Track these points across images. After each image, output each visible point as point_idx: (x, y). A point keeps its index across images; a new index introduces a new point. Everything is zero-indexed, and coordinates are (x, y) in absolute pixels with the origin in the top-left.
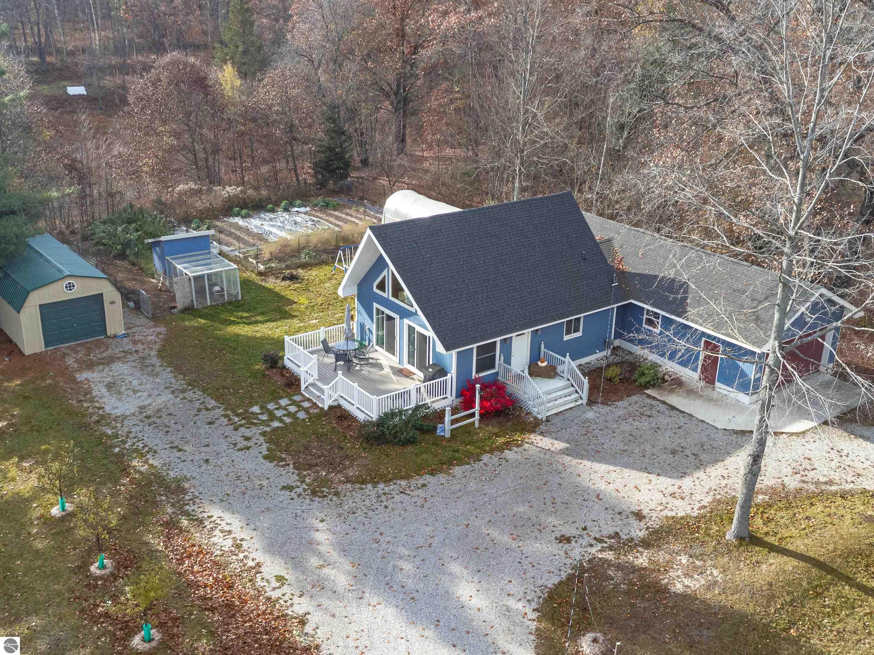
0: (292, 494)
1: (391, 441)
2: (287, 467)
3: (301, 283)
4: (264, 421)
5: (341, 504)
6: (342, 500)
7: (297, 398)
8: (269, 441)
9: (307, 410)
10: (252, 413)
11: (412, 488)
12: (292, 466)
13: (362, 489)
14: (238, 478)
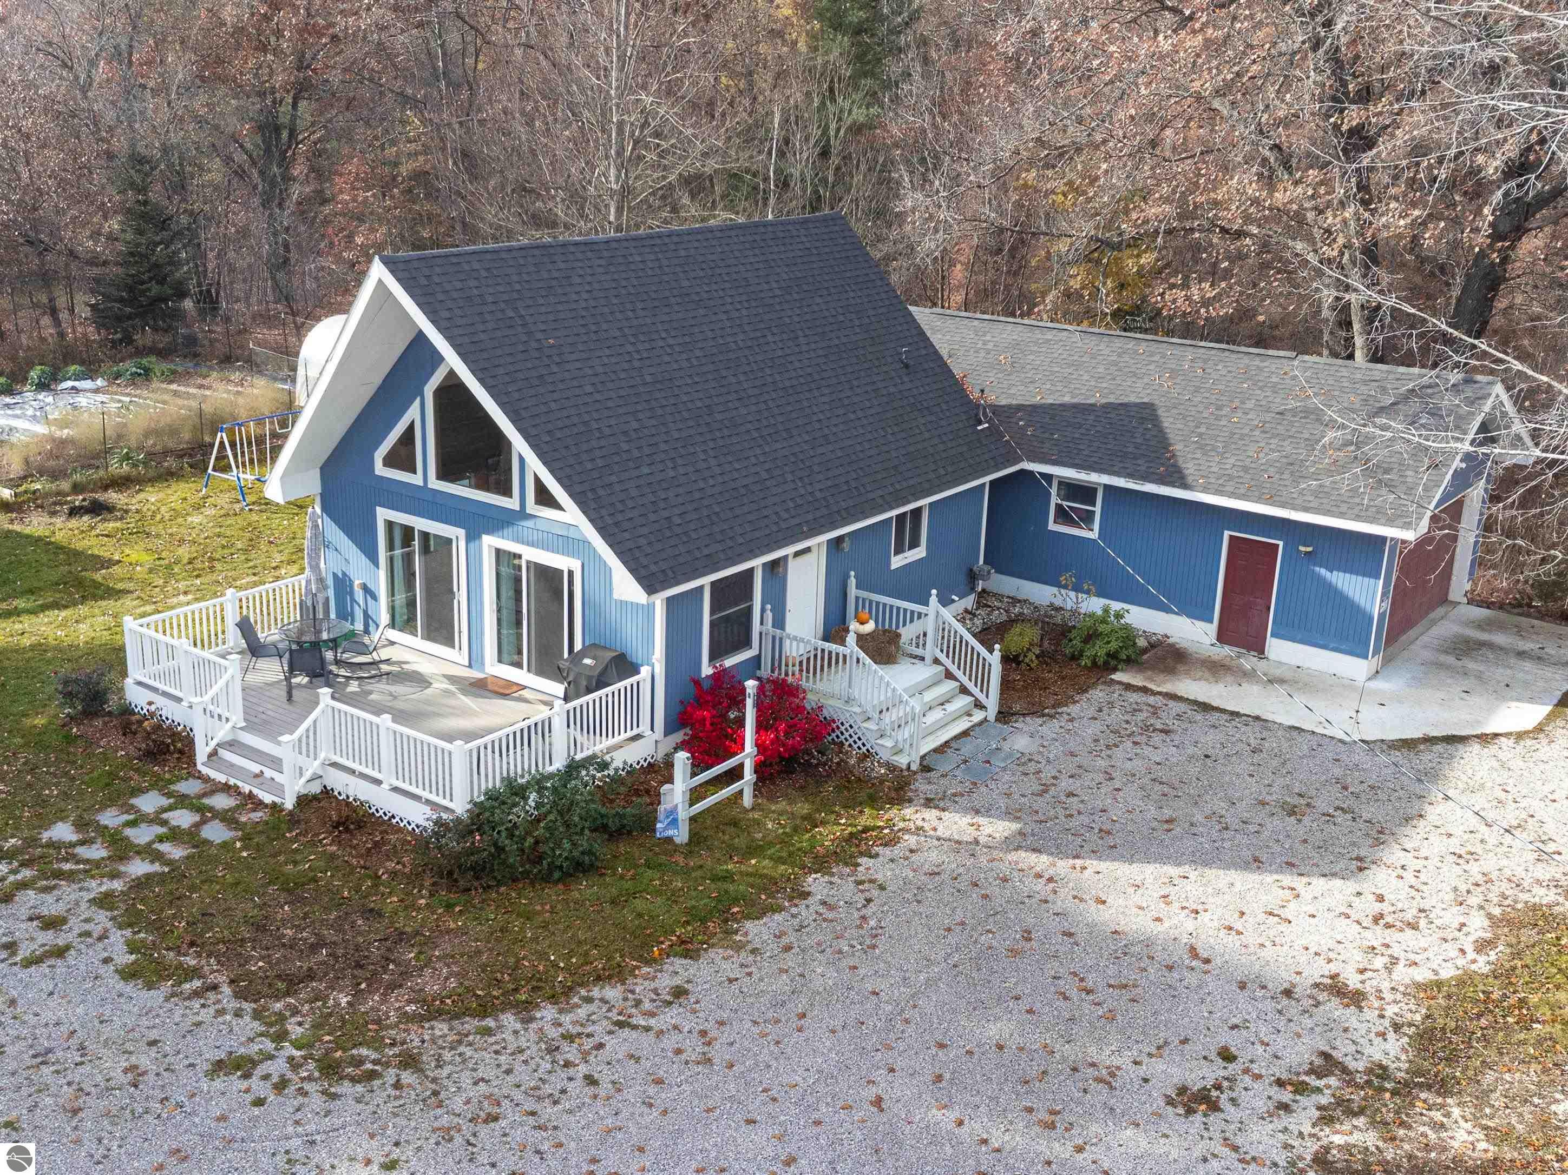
0: (255, 1082)
1: (526, 874)
2: (211, 996)
3: (122, 518)
4: (97, 864)
5: (435, 1093)
6: (434, 1080)
7: (189, 787)
8: (130, 921)
9: (227, 818)
10: (51, 844)
11: (647, 1005)
12: (226, 990)
13: (488, 1032)
14: (43, 1057)
